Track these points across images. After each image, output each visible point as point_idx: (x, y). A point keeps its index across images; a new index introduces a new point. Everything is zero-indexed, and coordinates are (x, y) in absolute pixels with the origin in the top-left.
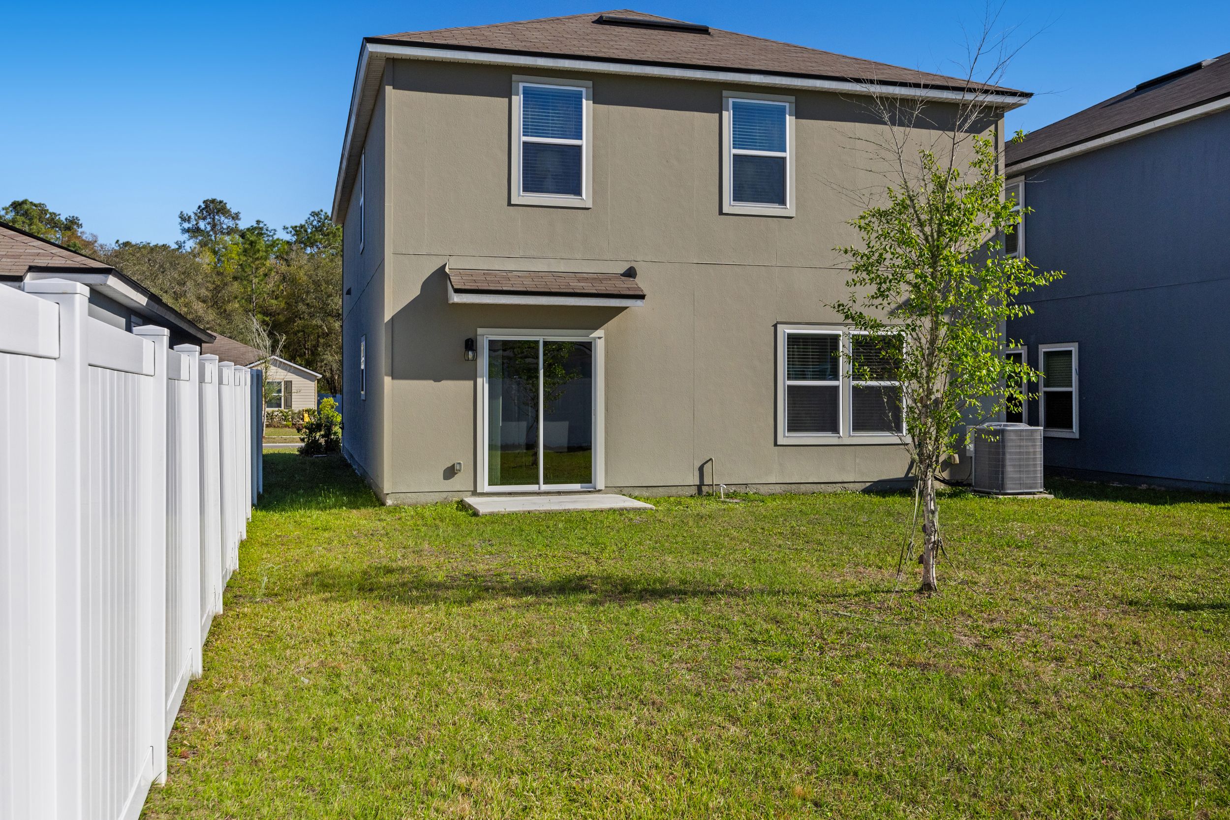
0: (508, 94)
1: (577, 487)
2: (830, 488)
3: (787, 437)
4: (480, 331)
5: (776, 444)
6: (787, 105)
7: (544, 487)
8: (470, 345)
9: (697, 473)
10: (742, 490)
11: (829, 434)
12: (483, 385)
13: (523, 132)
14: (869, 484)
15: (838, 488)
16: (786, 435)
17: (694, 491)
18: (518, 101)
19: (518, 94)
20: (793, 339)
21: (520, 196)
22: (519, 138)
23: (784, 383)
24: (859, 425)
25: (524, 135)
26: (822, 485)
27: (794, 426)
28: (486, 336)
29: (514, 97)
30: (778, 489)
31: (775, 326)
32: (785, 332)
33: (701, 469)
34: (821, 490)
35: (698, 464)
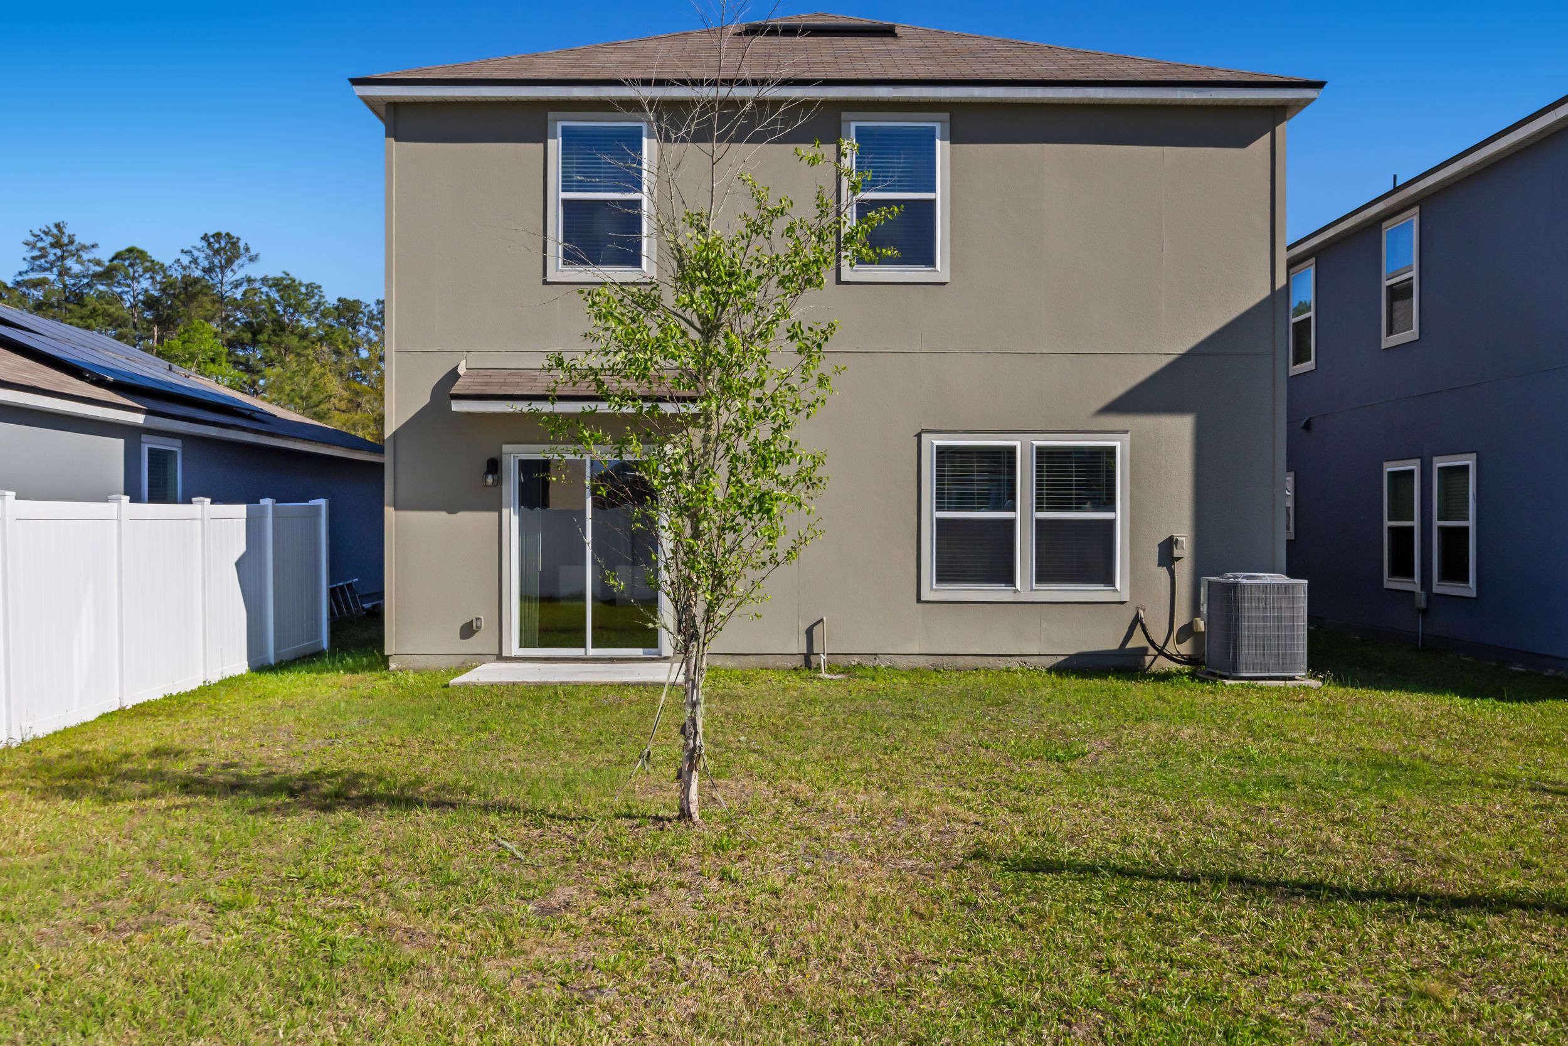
0: (542, 138)
1: (638, 652)
2: (1002, 663)
3: (936, 590)
4: (506, 448)
5: (919, 600)
6: (938, 126)
7: (592, 652)
8: (494, 466)
9: (803, 638)
10: (870, 662)
11: (1002, 587)
12: (512, 519)
13: (563, 186)
14: (1064, 658)
15: (1015, 663)
16: (935, 587)
17: (799, 662)
18: (555, 146)
19: (555, 137)
20: (943, 453)
21: (559, 270)
22: (558, 195)
23: (931, 514)
24: (1045, 574)
25: (563, 191)
26: (990, 659)
27: (945, 575)
28: (513, 455)
29: (549, 141)
30: (922, 662)
31: (919, 436)
32: (932, 444)
33: (809, 632)
34: (988, 665)
35: (804, 626)
